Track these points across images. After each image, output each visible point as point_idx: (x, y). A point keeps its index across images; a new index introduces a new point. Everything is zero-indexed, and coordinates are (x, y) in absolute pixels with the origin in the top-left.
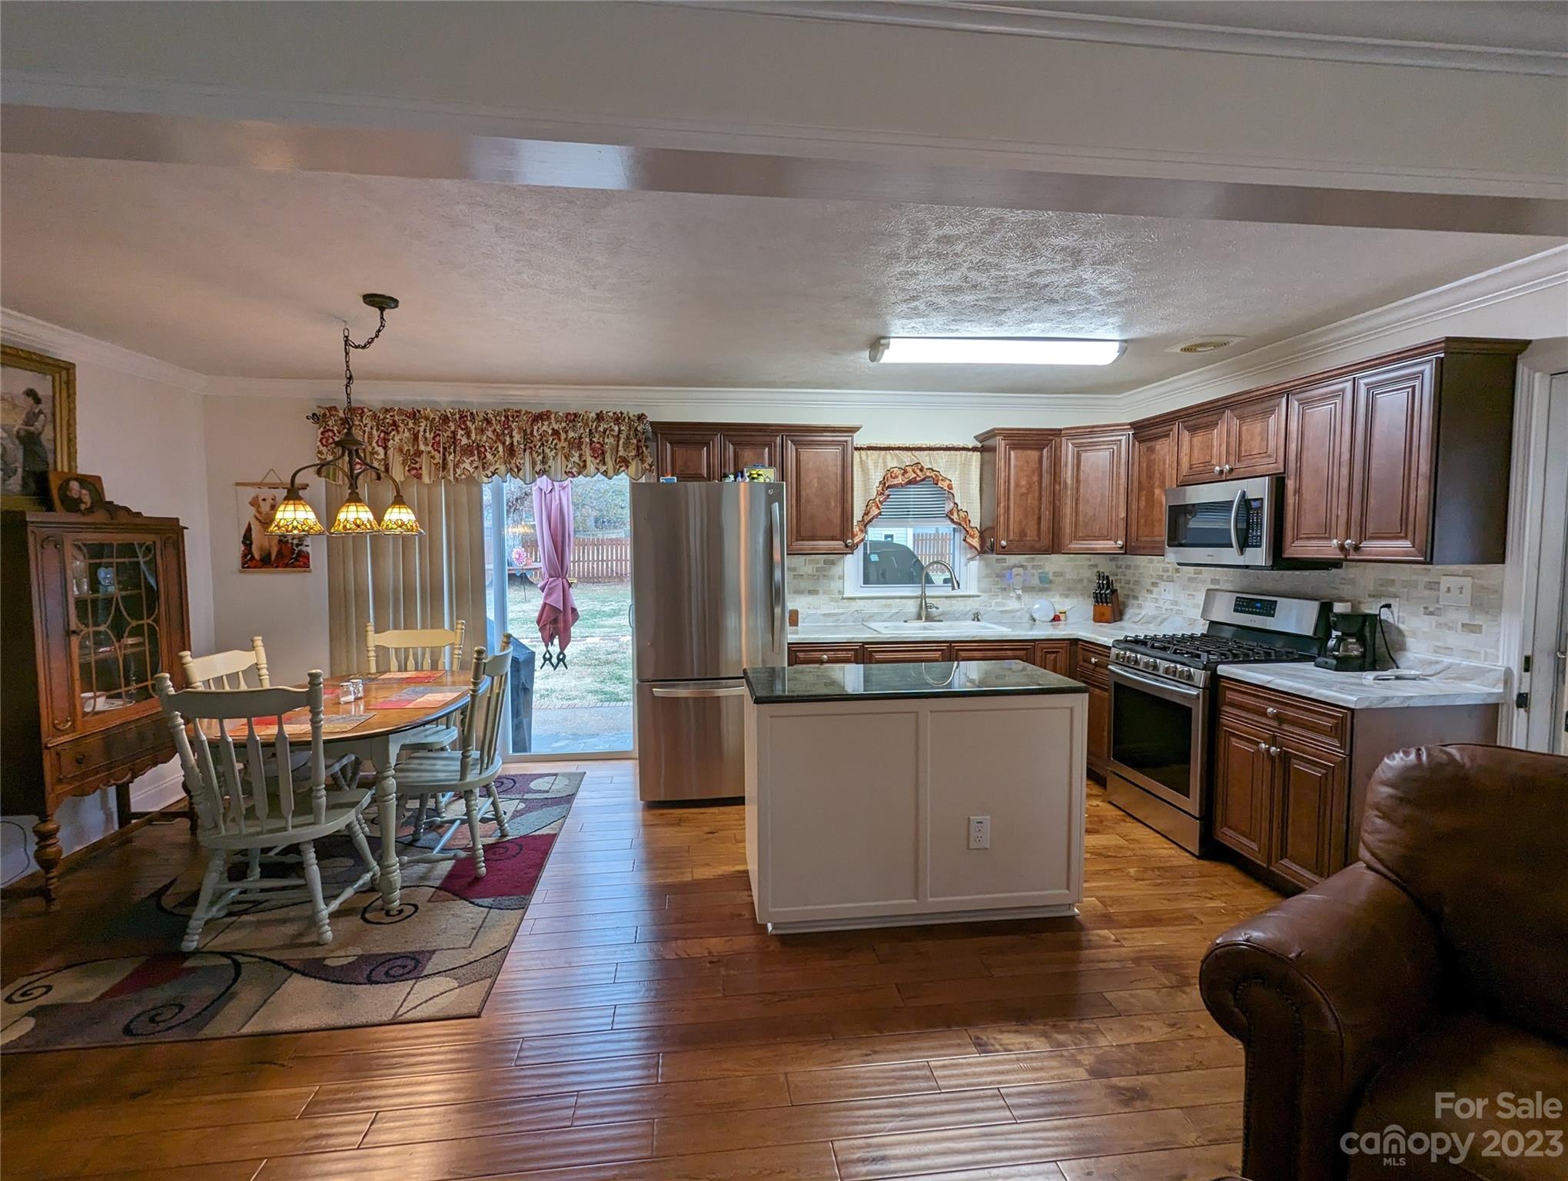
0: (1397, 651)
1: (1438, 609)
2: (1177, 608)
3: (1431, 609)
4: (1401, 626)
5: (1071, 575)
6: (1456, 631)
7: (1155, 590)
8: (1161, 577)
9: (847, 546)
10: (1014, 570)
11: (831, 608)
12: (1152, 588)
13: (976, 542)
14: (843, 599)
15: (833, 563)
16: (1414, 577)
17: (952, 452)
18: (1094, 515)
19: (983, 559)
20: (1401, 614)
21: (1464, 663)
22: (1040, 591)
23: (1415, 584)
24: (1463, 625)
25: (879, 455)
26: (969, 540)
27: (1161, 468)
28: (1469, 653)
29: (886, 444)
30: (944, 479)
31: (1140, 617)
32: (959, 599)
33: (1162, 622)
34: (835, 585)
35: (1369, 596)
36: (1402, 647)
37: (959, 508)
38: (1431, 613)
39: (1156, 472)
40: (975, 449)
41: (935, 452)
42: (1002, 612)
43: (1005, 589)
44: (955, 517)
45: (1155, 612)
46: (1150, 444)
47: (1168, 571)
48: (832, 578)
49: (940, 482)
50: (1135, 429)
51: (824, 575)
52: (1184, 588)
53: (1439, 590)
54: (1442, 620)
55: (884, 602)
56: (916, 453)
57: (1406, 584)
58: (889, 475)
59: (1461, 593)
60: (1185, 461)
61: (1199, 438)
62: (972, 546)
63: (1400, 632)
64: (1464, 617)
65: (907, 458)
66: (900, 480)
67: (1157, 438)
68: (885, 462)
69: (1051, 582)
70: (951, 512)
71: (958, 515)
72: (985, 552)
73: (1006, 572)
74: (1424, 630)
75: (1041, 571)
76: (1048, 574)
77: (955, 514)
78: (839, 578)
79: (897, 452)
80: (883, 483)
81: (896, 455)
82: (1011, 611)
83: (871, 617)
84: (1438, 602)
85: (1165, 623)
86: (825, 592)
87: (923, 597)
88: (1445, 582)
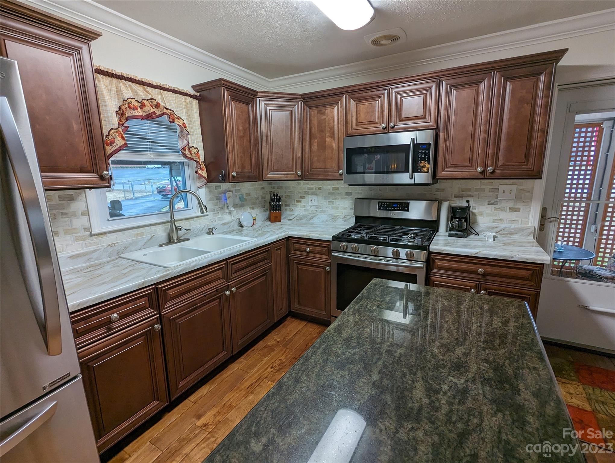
0: (473, 223)
1: (496, 201)
2: (321, 209)
3: (492, 202)
4: (474, 211)
5: (254, 195)
6: (506, 212)
7: (303, 200)
8: (308, 194)
9: (102, 178)
10: (227, 193)
11: (78, 248)
12: (301, 200)
13: (204, 173)
14: (91, 235)
15: (72, 199)
16: (483, 187)
17: (179, 95)
18: (283, 155)
19: (208, 187)
20: (474, 205)
21: (513, 227)
22: (240, 207)
23: (483, 190)
24: (510, 208)
25: (111, 83)
26: (200, 172)
27: (332, 125)
28: (513, 221)
29: (118, 71)
30: (179, 118)
31: (294, 216)
32: (195, 219)
33: (311, 218)
34: (80, 222)
35: (455, 197)
36: (475, 222)
37: (191, 145)
38: (492, 204)
39: (327, 127)
40: (194, 97)
41: (165, 92)
42: (222, 224)
43: (222, 208)
44: (187, 152)
45: (304, 213)
46: (319, 109)
47: (313, 189)
48: (74, 215)
49: (176, 120)
50: (303, 98)
51: (62, 214)
52: (325, 198)
53: (498, 192)
54: (497, 207)
55: (135, 231)
56: (149, 89)
57: (477, 190)
58: (126, 106)
59: (510, 193)
60: (352, 119)
61: (364, 106)
62: (201, 176)
63: (474, 214)
64: (511, 205)
65: (141, 93)
66: (139, 112)
67: (325, 105)
68: (119, 92)
69: (246, 200)
70: (184, 149)
71: (190, 151)
72: (211, 182)
73: (222, 196)
74: (487, 212)
75: (239, 193)
76: (243, 195)
77: (187, 150)
78: (83, 214)
79: (130, 83)
80: (120, 113)
81: (130, 86)
82: (228, 223)
83: (126, 248)
84: (497, 198)
85: (314, 219)
86: (66, 232)
87: (173, 221)
88: (502, 188)
